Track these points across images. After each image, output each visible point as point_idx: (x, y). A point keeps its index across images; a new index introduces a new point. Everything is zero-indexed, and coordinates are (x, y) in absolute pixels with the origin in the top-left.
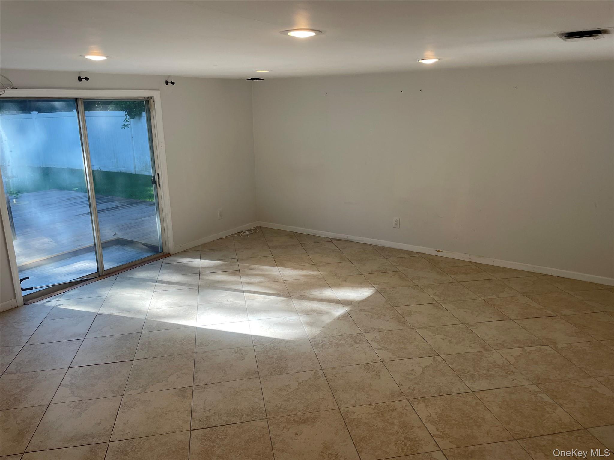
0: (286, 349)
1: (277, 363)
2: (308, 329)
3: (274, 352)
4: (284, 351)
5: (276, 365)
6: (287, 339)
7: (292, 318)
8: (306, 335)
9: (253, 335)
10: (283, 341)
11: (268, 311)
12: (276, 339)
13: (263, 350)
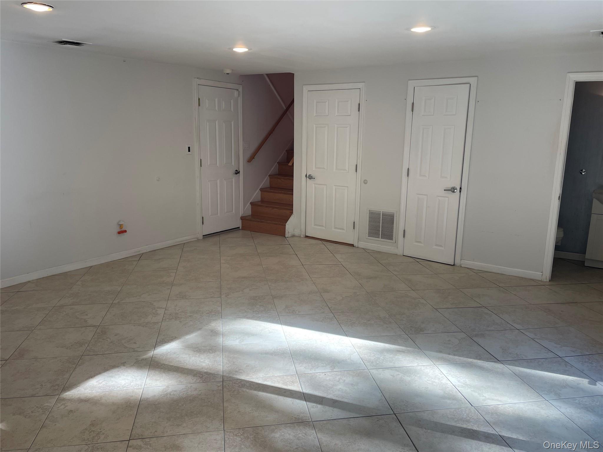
0: (247, 311)
1: (257, 302)
2: (218, 328)
3: (258, 310)
4: (250, 310)
5: (258, 301)
6: (244, 320)
7: (233, 342)
8: (223, 322)
9: (280, 324)
10: (248, 318)
11: (261, 354)
12: (256, 320)
13: (269, 312)
